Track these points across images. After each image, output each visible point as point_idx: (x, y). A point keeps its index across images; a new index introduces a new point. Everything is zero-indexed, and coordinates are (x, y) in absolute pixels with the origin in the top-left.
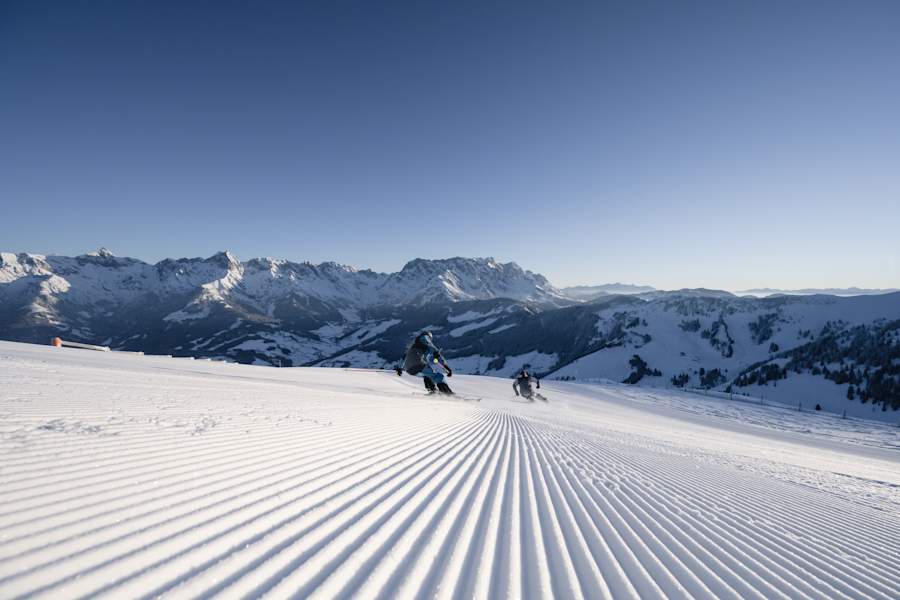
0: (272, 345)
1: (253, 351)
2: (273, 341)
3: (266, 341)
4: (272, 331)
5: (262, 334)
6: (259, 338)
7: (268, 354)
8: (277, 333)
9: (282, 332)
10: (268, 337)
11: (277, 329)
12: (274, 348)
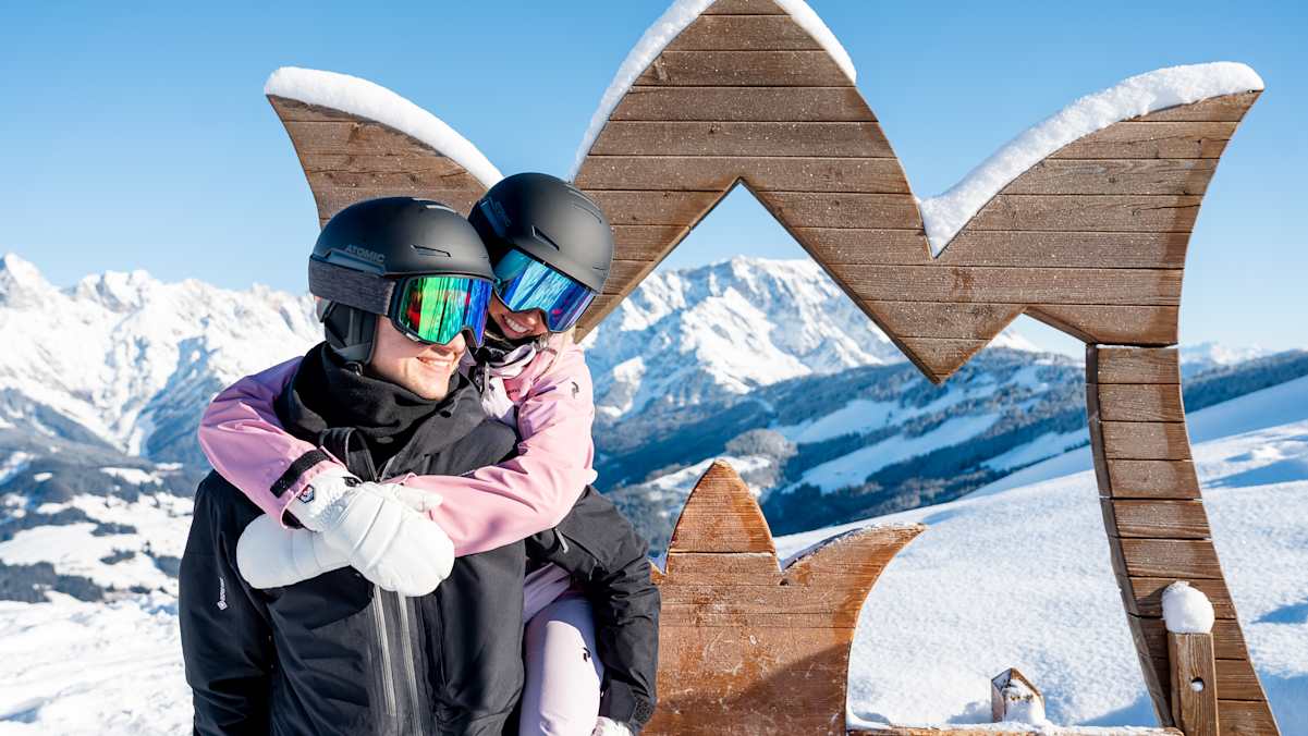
0: (122, 542)
1: (46, 566)
2: (128, 530)
3: (104, 529)
4: (130, 494)
5: (88, 503)
6: (76, 516)
7: (103, 576)
8: (145, 501)
9: (162, 497)
10: (106, 517)
11: (147, 488)
12: (130, 555)
